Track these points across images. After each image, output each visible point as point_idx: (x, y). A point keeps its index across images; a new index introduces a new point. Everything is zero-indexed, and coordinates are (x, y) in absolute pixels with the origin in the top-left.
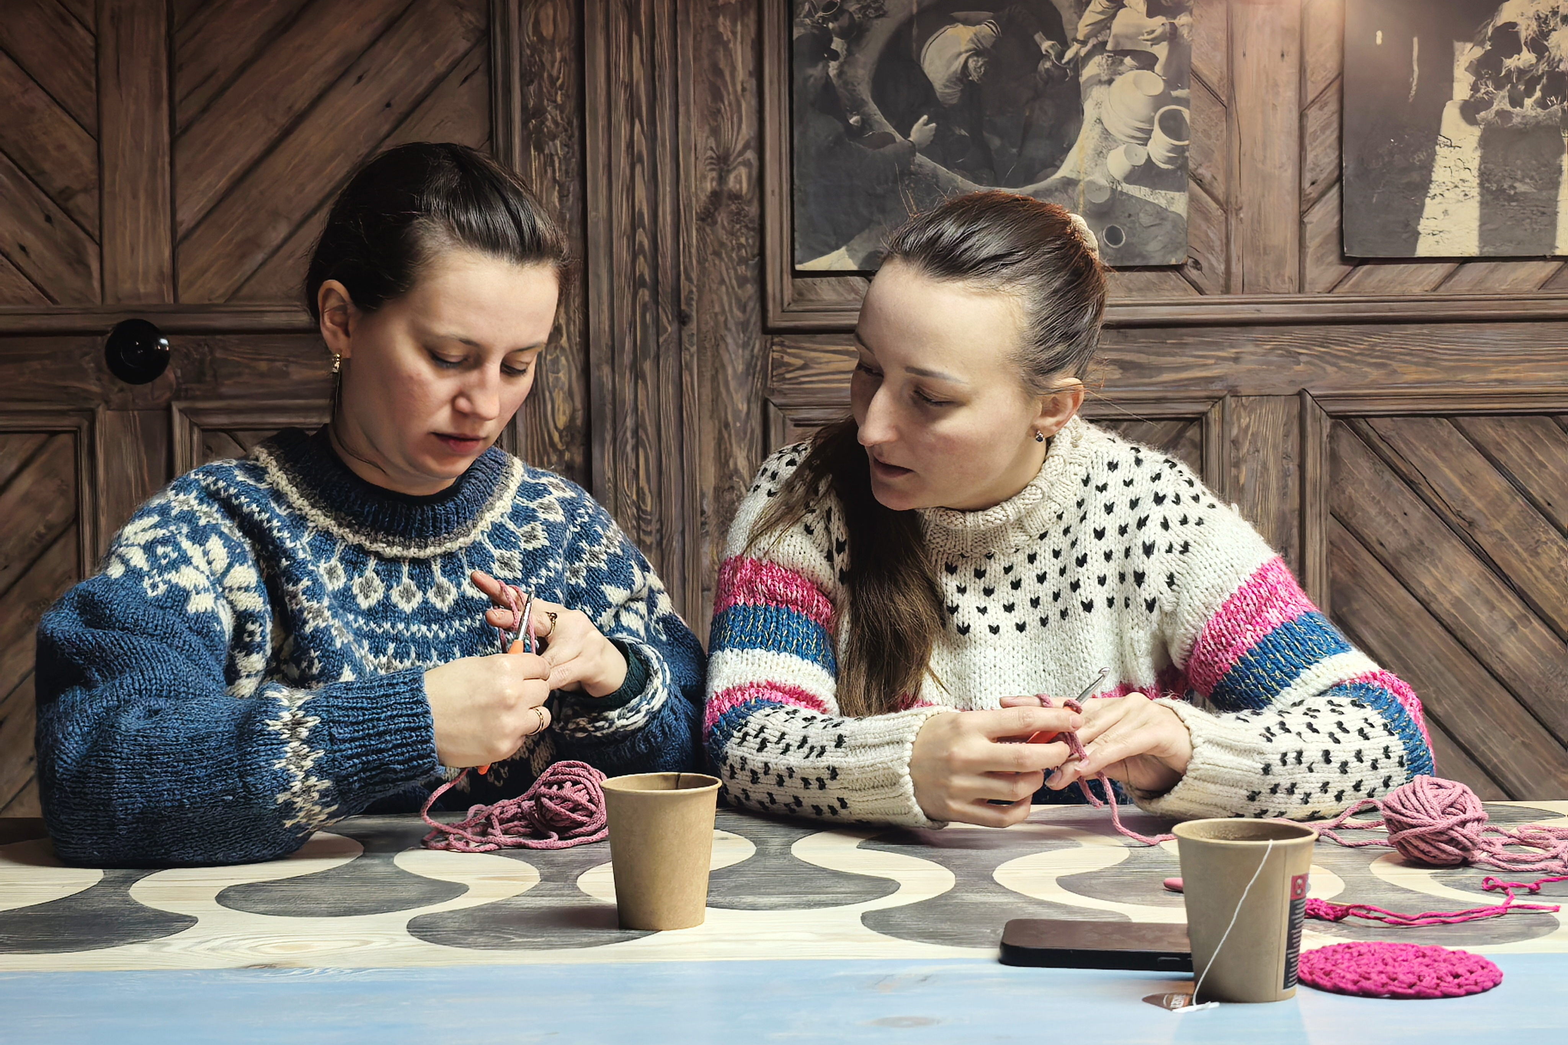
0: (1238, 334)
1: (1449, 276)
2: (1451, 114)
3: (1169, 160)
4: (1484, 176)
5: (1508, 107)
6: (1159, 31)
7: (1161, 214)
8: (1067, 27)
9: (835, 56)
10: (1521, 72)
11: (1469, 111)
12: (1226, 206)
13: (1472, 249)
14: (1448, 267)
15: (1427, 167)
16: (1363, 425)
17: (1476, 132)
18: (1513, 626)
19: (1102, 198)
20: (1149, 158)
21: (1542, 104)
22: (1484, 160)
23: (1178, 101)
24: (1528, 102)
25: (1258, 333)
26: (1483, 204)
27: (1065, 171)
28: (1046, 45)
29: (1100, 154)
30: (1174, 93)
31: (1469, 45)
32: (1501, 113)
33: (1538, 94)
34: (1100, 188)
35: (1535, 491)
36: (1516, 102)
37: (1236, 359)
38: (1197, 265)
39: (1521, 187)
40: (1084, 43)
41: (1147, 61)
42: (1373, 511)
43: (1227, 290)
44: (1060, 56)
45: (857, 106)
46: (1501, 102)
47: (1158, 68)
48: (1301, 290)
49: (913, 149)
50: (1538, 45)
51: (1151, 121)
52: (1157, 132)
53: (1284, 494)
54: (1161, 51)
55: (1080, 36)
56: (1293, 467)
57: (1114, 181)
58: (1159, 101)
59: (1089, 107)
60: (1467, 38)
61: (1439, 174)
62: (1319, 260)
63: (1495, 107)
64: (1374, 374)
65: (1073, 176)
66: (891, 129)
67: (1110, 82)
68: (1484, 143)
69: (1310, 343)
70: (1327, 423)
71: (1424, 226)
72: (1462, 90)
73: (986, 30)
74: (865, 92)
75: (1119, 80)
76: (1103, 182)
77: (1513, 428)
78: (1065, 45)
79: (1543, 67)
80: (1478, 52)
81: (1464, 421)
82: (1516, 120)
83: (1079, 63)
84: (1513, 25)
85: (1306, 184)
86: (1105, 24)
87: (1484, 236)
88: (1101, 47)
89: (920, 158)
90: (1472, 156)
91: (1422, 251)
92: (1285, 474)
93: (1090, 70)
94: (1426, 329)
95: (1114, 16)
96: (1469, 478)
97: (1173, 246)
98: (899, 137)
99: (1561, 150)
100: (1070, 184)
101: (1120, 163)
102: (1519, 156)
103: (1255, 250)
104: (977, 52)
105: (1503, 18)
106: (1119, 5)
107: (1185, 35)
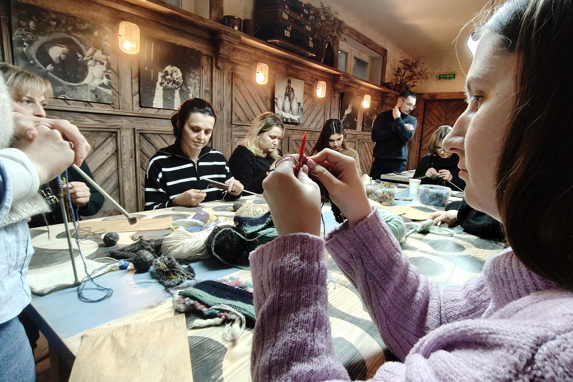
0: (123, 118)
2: (158, 84)
3: (108, 84)
4: (163, 95)
6: (104, 58)
7: (107, 94)
8: (84, 53)
9: (25, 46)
10: (169, 79)
12: (118, 93)
13: (162, 108)
14: (158, 110)
15: (154, 92)
16: (145, 135)
17: (162, 88)
19: (93, 89)
20: (103, 83)
21: (172, 85)
23: (109, 72)
24: (170, 84)
25: (126, 117)
27: (86, 81)
28: (79, 56)
29: (92, 80)
30: (108, 71)
31: (161, 73)
32: (166, 85)
33: (171, 83)
34: (93, 86)
36: (168, 84)
37: (122, 122)
38: (113, 104)
39: (169, 98)
40: (88, 57)
41: (102, 64)
42: (147, 149)
43: (119, 109)
44: (83, 58)
45: (32, 59)
46: (166, 84)
47: (104, 65)
48: (133, 110)
49: (48, 71)
50: (171, 75)
51: (103, 75)
52: (105, 78)
53: (131, 146)
54: (105, 62)
55: (87, 55)
56: (133, 142)
57: (96, 85)
58: (105, 72)
59: (90, 70)
60: (161, 71)
61: (156, 94)
62: (136, 106)
64: (146, 126)
65: (87, 83)
66: (42, 66)
67: (94, 66)
68: (163, 90)
69: (135, 120)
70: (139, 134)
71: (154, 102)
72: (160, 80)
73: (65, 49)
74: (34, 56)
75: (96, 66)
76: (94, 85)
77: (168, 136)
78: (84, 56)
79: (172, 79)
81: (160, 135)
82: (168, 87)
83: (87, 61)
84: (167, 71)
85: (133, 92)
86: (92, 54)
87: (163, 105)
88: (92, 59)
89: (49, 73)
90: (162, 92)
91: (154, 107)
92: (131, 143)
93: (90, 63)
94: (155, 119)
95: (94, 53)
97: (109, 100)
98: (44, 68)
99: (175, 93)
100: (86, 85)
101: (97, 82)
102: (168, 93)
103: (125, 103)
104: (63, 54)
105: (166, 69)
106: (95, 51)
107: (110, 60)
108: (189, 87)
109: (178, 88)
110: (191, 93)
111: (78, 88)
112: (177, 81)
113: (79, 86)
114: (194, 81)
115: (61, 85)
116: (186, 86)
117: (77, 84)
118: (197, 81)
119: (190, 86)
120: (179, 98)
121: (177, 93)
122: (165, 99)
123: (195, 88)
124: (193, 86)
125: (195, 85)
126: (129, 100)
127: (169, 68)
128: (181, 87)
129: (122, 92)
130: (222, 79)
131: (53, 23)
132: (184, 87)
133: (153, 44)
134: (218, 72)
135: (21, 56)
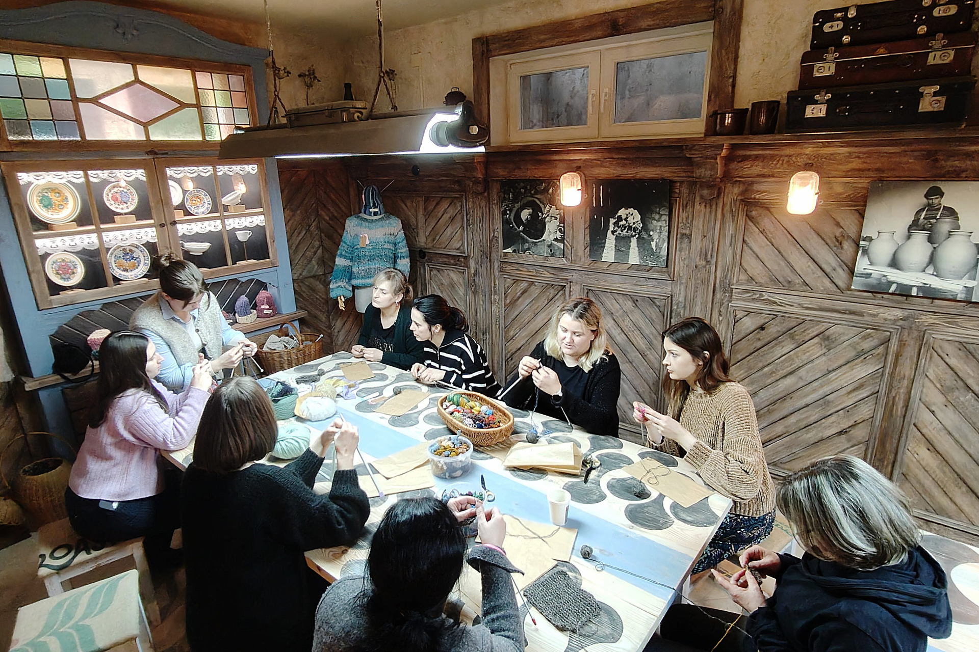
0: (573, 271)
1: (609, 266)
4: (616, 246)
6: (558, 213)
7: (559, 248)
9: (508, 214)
10: (623, 225)
11: (613, 232)
12: (571, 246)
13: (614, 261)
14: (609, 264)
15: (605, 243)
16: (594, 291)
17: (615, 236)
18: (619, 334)
22: (616, 243)
25: (576, 271)
26: (615, 252)
28: (540, 214)
37: (572, 276)
39: (623, 249)
40: (546, 214)
43: (571, 263)
48: (583, 264)
49: (521, 231)
50: (626, 220)
59: (547, 226)
61: (607, 245)
62: (586, 259)
64: (596, 282)
66: (516, 227)
68: (616, 239)
69: (585, 274)
70: (586, 290)
71: (604, 255)
77: (621, 297)
78: (543, 215)
80: (615, 221)
81: (613, 294)
83: (545, 218)
85: (585, 245)
87: (615, 258)
89: (521, 233)
90: (614, 242)
91: (604, 260)
93: (547, 219)
94: (606, 275)
95: (550, 210)
96: (612, 305)
98: (518, 229)
99: (631, 242)
100: (544, 240)
102: (622, 242)
103: (577, 256)
104: (529, 215)
105: (619, 214)
106: (551, 207)
107: (562, 214)
108: (651, 233)
109: (635, 235)
110: (655, 240)
111: (538, 244)
112: (634, 226)
113: (539, 242)
114: (660, 224)
115: (527, 241)
117: (538, 240)
118: (664, 222)
119: (653, 231)
120: (637, 249)
121: (634, 242)
122: (617, 250)
123: (660, 233)
124: (658, 231)
125: (661, 229)
126: (581, 253)
127: (622, 212)
128: (639, 234)
129: (575, 245)
130: (713, 214)
131: (522, 190)
132: (643, 233)
133: (601, 187)
134: (704, 204)
135: (506, 222)
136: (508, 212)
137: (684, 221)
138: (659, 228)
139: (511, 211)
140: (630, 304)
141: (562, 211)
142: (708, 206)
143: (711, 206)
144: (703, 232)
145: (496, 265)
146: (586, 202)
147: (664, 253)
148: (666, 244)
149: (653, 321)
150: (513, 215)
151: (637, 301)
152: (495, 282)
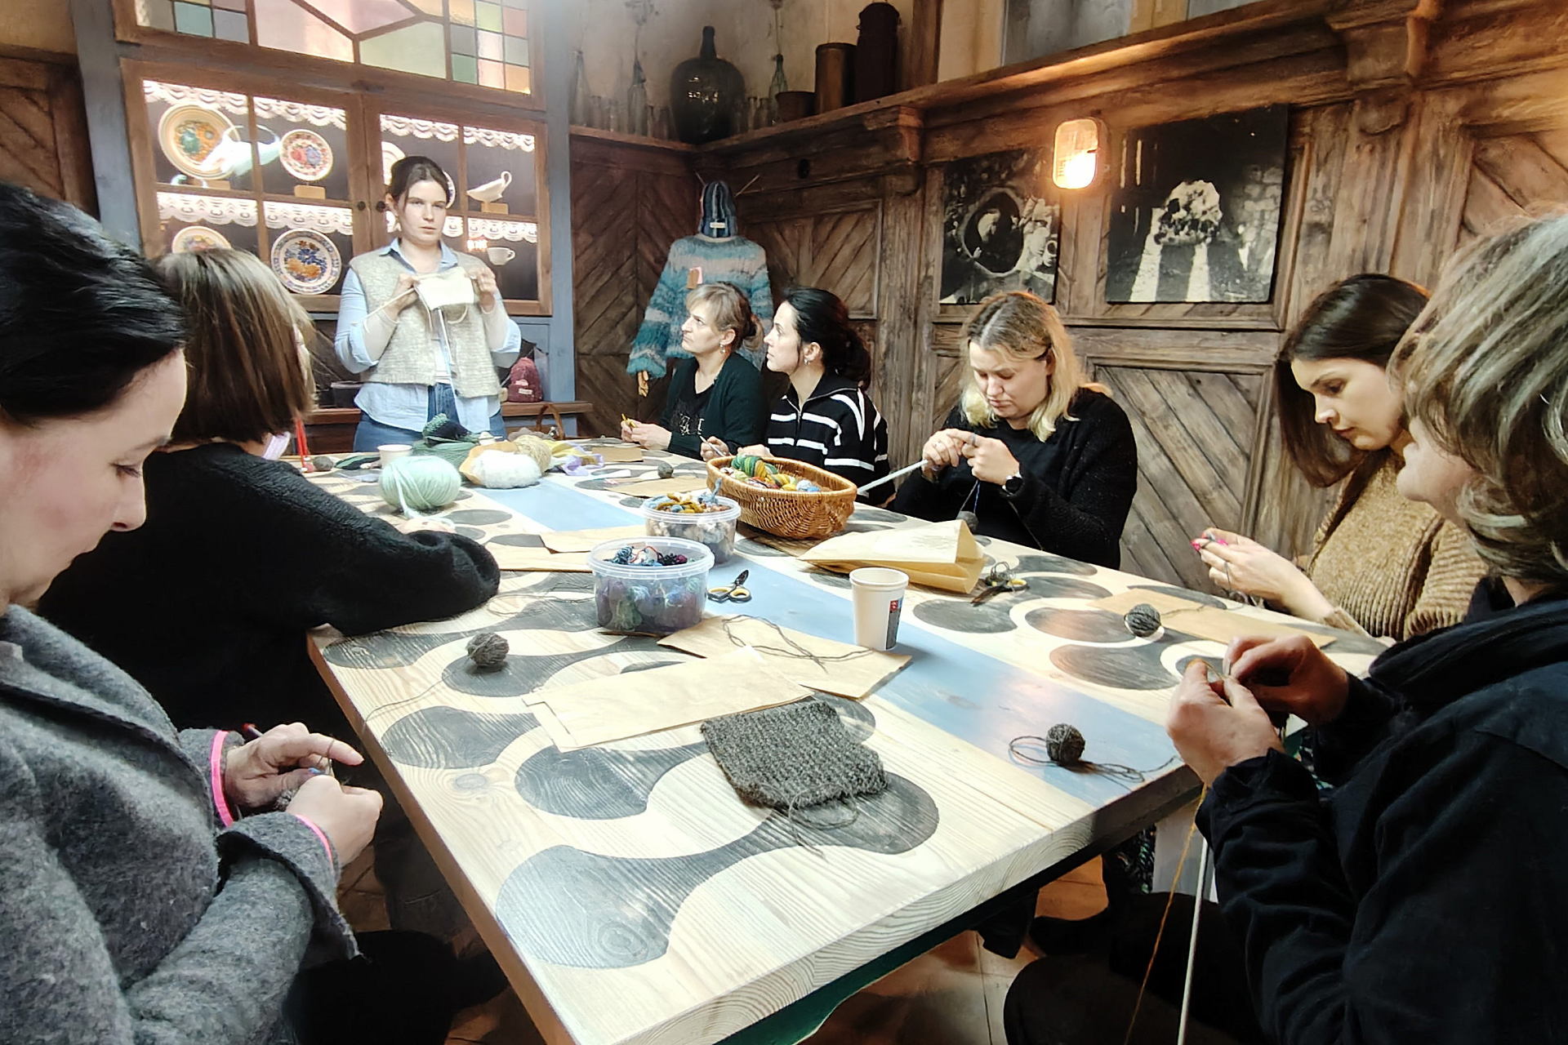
1: (1147, 310)
2: (1150, 240)
3: (1049, 262)
4: (1161, 266)
5: (1173, 236)
6: (1049, 212)
7: (1045, 283)
10: (1180, 220)
11: (1157, 239)
12: (1070, 279)
14: (1145, 307)
15: (1138, 264)
16: (1108, 370)
17: (1160, 247)
18: (1154, 458)
19: (1028, 277)
20: (1043, 263)
21: (1188, 234)
22: (1162, 259)
23: (1053, 239)
24: (1181, 233)
26: (1160, 279)
28: (1014, 220)
29: (1028, 260)
30: (1053, 236)
31: (1158, 210)
32: (1171, 239)
34: (1028, 273)
35: (1170, 403)
36: (1177, 233)
39: (1176, 271)
40: (1026, 218)
41: (1045, 224)
44: (1018, 223)
45: (960, 246)
46: (1171, 234)
47: (1048, 226)
48: (1093, 313)
49: (975, 259)
50: (1187, 208)
51: (1045, 248)
52: (1046, 251)
54: (1049, 220)
55: (1024, 215)
57: (1032, 270)
58: (1048, 239)
59: (1025, 242)
60: (1159, 206)
61: (1143, 266)
62: (1099, 302)
63: (1168, 236)
64: (1115, 349)
68: (1163, 252)
69: (1092, 335)
70: (1092, 367)
71: (1135, 288)
72: (1155, 228)
73: (997, 215)
75: (1036, 232)
76: (1029, 271)
78: (1019, 219)
79: (1190, 217)
80: (1163, 212)
81: (1147, 371)
82: (1177, 242)
83: (1024, 225)
84: (1176, 200)
85: (1099, 272)
86: (1031, 211)
87: (1159, 293)
88: (1030, 220)
89: (976, 263)
90: (1158, 259)
91: (1132, 300)
93: (1026, 229)
94: (1137, 331)
95: (1034, 207)
96: (1145, 396)
98: (971, 256)
99: (1194, 254)
100: (1019, 272)
101: (1034, 264)
102: (1176, 257)
103: (1079, 298)
104: (995, 224)
105: (1172, 197)
106: (1036, 203)
107: (1057, 213)
108: (1241, 229)
109: (1204, 240)
110: (1248, 245)
111: (1006, 280)
112: (1203, 219)
113: (1009, 276)
114: (1262, 205)
116: (1230, 230)
117: (1006, 274)
118: (1271, 201)
119: (1244, 224)
120: (1206, 268)
121: (1201, 254)
122: (1164, 275)
123: (1261, 225)
124: (1256, 223)
125: (1262, 218)
126: (1088, 291)
127: (1180, 192)
128: (1214, 234)
129: (1077, 277)
130: (1390, 165)
131: (985, 176)
132: (1224, 231)
133: (1139, 143)
134: (1368, 147)
135: (950, 244)
136: (956, 224)
137: (1319, 195)
138: (1257, 215)
139: (960, 220)
140: (1182, 389)
141: (1057, 207)
142: (1379, 148)
143: (1384, 150)
144: (1362, 214)
145: (926, 331)
146: (1105, 181)
147: (1267, 270)
148: (1271, 251)
149: (1231, 423)
150: (963, 228)
151: (1199, 382)
152: (920, 367)
